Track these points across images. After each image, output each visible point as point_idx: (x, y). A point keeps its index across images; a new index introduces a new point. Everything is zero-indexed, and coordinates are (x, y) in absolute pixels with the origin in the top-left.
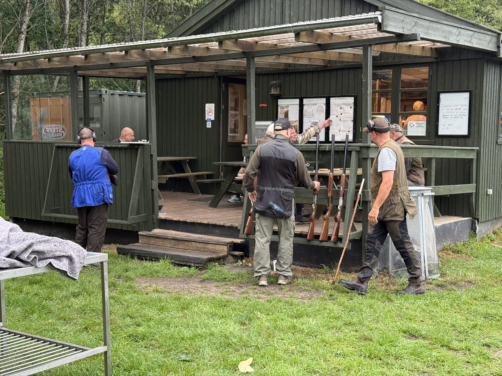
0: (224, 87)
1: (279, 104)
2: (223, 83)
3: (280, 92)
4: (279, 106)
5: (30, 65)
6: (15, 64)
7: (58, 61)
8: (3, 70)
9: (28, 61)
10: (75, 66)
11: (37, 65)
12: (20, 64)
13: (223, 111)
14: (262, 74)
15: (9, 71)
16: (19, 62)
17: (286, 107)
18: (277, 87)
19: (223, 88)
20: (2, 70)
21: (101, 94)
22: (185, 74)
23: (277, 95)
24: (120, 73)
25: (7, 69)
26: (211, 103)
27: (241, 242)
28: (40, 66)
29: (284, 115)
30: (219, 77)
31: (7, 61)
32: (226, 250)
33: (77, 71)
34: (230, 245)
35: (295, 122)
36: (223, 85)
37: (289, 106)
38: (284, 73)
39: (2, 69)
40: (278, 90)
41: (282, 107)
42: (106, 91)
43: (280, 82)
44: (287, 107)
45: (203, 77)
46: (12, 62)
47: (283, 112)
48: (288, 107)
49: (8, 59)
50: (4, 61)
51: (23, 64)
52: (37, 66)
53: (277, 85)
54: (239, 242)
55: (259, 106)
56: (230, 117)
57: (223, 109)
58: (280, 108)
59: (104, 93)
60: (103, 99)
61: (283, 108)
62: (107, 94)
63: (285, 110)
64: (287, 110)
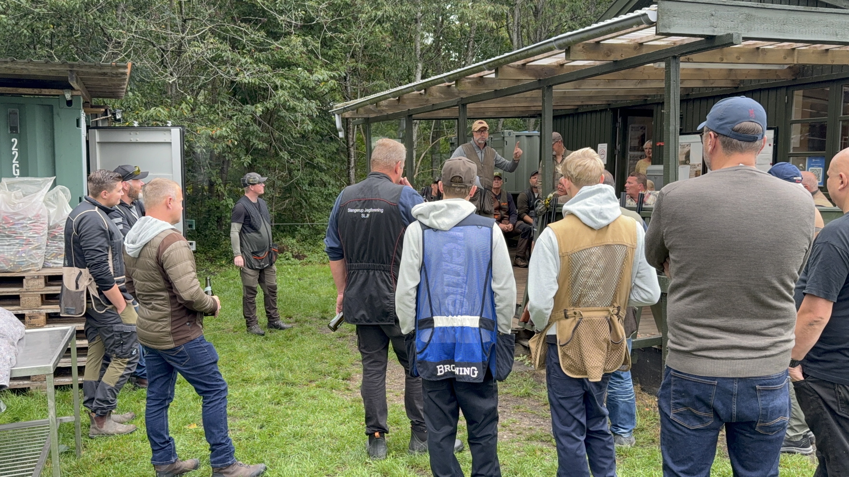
1: (679, 141)
2: (620, 117)
3: (681, 126)
4: (679, 145)
7: (386, 106)
12: (361, 111)
13: (619, 152)
14: (659, 103)
17: (687, 146)
19: (619, 123)
21: (504, 136)
22: (577, 109)
26: (604, 143)
28: (385, 112)
29: (684, 156)
30: (614, 111)
31: (348, 109)
33: (412, 115)
35: (698, 166)
36: (620, 120)
37: (691, 144)
42: (510, 133)
44: (689, 145)
45: (596, 112)
46: (352, 110)
47: (683, 153)
49: (348, 107)
50: (346, 109)
51: (365, 111)
56: (630, 160)
57: (619, 150)
58: (681, 147)
59: (506, 135)
60: (505, 142)
61: (683, 147)
62: (511, 136)
63: (686, 150)
64: (688, 150)
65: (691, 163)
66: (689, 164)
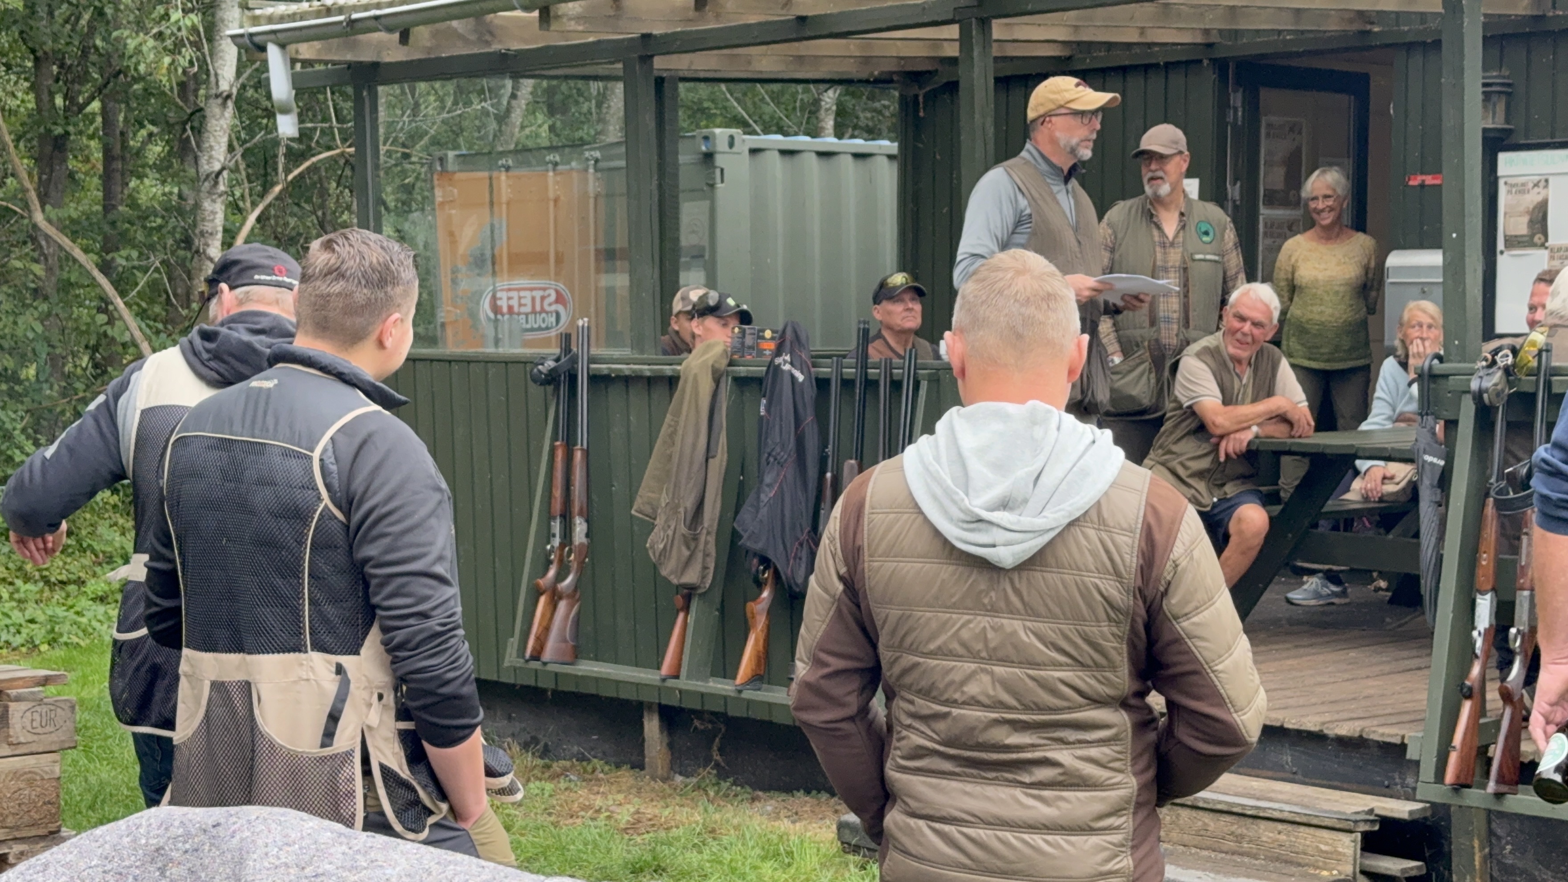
0: (1239, 104)
1: (1501, 171)
2: (1235, 91)
3: (1507, 121)
4: (1501, 183)
5: (460, 37)
6: (405, 38)
7: (578, 18)
8: (350, 65)
9: (455, 23)
10: (646, 37)
11: (488, 37)
12: (422, 34)
13: (1236, 208)
14: (1424, 44)
15: (375, 65)
16: (421, 28)
17: (1536, 185)
18: (1494, 98)
19: (1236, 110)
20: (345, 62)
21: (711, 150)
22: (1069, 58)
23: (1497, 135)
24: (800, 59)
25: (367, 57)
27: (1411, 813)
28: (500, 42)
29: (1525, 219)
30: (1221, 65)
31: (373, 23)
32: (1349, 852)
33: (652, 56)
34: (1366, 828)
36: (1237, 99)
37: (1551, 180)
38: (1530, 34)
39: (349, 57)
40: (1501, 108)
41: (1516, 185)
42: (732, 138)
43: (1508, 77)
44: (1542, 184)
45: (1147, 68)
46: (390, 30)
47: (1522, 209)
48: (1546, 187)
49: (377, 18)
50: (359, 25)
51: (435, 35)
52: (488, 43)
53: (1494, 89)
54: (1405, 816)
55: (1407, 185)
56: (1265, 234)
57: (1234, 201)
58: (1509, 192)
59: (721, 145)
60: (718, 172)
61: (1521, 189)
62: (735, 149)
63: (1533, 198)
64: (1539, 198)
65: (1551, 242)
66: (1543, 246)
